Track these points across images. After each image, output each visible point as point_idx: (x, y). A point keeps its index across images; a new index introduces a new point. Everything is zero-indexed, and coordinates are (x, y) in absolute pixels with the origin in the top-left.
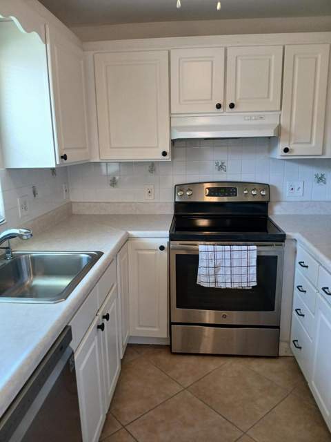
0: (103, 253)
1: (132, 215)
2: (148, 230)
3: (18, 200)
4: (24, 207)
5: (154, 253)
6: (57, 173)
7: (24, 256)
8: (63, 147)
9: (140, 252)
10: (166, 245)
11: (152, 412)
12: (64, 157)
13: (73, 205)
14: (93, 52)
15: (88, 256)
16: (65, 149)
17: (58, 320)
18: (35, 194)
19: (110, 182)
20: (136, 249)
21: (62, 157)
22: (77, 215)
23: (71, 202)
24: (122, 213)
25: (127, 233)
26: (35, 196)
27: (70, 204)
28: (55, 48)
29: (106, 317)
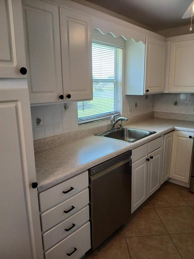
0: (156, 133)
1: (183, 121)
2: (185, 127)
3: (129, 108)
4: (131, 111)
5: (186, 139)
6: (148, 98)
7: (126, 129)
8: (148, 86)
9: (179, 138)
10: (193, 136)
11: (168, 208)
12: (148, 91)
13: (155, 113)
14: (170, 42)
15: (149, 132)
16: (149, 87)
17: (128, 147)
18: (136, 106)
19: (174, 103)
20: (178, 136)
21: (146, 91)
22: (156, 118)
23: (154, 112)
24: (178, 119)
25: (174, 127)
26: (136, 107)
27: (153, 113)
28: (150, 45)
29: (152, 158)
